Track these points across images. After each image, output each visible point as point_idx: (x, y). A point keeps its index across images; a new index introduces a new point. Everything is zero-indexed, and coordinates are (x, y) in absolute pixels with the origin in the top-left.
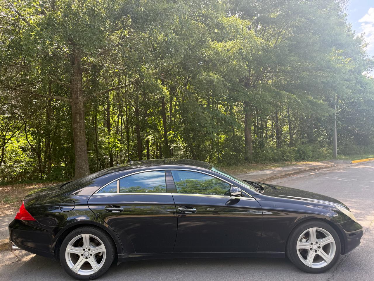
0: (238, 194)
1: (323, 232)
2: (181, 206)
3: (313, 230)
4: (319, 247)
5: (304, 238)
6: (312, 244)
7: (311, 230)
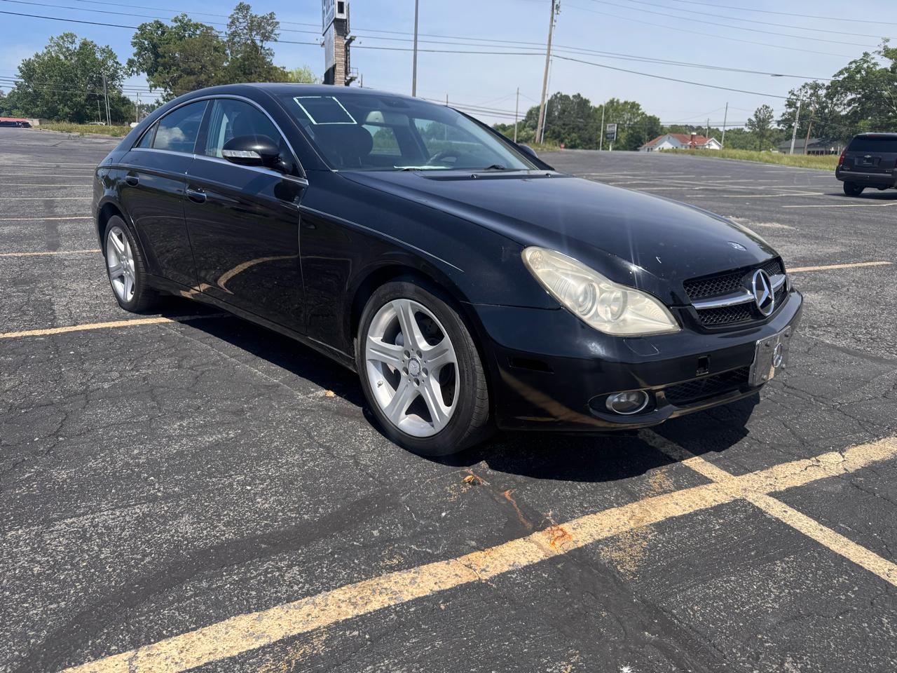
4: (425, 372)
6: (407, 354)
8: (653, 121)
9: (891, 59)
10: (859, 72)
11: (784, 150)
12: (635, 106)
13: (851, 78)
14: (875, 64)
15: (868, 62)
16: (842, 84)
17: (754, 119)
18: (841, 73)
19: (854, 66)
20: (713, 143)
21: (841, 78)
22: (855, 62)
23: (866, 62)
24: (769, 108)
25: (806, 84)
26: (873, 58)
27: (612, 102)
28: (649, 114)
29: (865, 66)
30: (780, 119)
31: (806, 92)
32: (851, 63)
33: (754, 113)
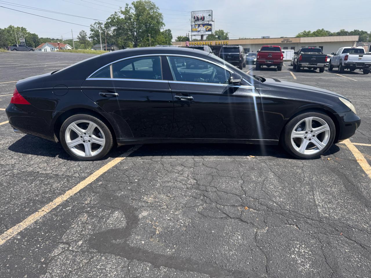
0: (238, 81)
1: (320, 121)
2: (178, 93)
3: (309, 120)
4: (314, 136)
5: (300, 127)
6: (306, 133)
7: (307, 119)
8: (34, 36)
9: (124, 15)
10: (115, 19)
11: (95, 49)
12: (23, 29)
13: (112, 21)
14: (119, 16)
15: (117, 15)
16: (110, 23)
17: (80, 36)
18: (109, 19)
19: (112, 16)
20: (68, 46)
21: (109, 21)
22: (112, 15)
23: (116, 15)
24: (84, 31)
25: (96, 22)
26: (118, 14)
27: (10, 27)
28: (32, 33)
29: (116, 17)
30: (90, 36)
31: (97, 26)
32: (111, 15)
33: (79, 34)
